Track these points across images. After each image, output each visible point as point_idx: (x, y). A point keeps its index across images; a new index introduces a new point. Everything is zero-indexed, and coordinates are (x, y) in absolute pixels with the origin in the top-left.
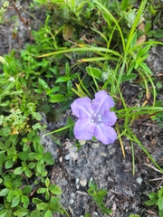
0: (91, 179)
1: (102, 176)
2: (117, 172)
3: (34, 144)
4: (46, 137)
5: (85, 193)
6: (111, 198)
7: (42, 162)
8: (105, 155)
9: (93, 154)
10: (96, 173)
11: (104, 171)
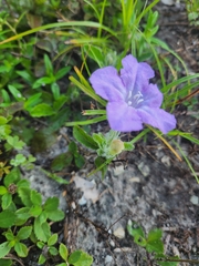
0: (130, 223)
1: (143, 212)
2: (161, 200)
3: (21, 194)
4: (36, 180)
5: (126, 249)
6: (168, 241)
7: (43, 220)
8: (137, 180)
9: (120, 184)
10: (133, 210)
11: (143, 204)
